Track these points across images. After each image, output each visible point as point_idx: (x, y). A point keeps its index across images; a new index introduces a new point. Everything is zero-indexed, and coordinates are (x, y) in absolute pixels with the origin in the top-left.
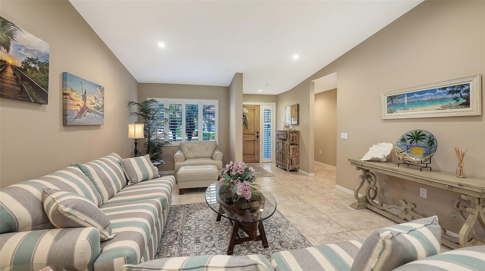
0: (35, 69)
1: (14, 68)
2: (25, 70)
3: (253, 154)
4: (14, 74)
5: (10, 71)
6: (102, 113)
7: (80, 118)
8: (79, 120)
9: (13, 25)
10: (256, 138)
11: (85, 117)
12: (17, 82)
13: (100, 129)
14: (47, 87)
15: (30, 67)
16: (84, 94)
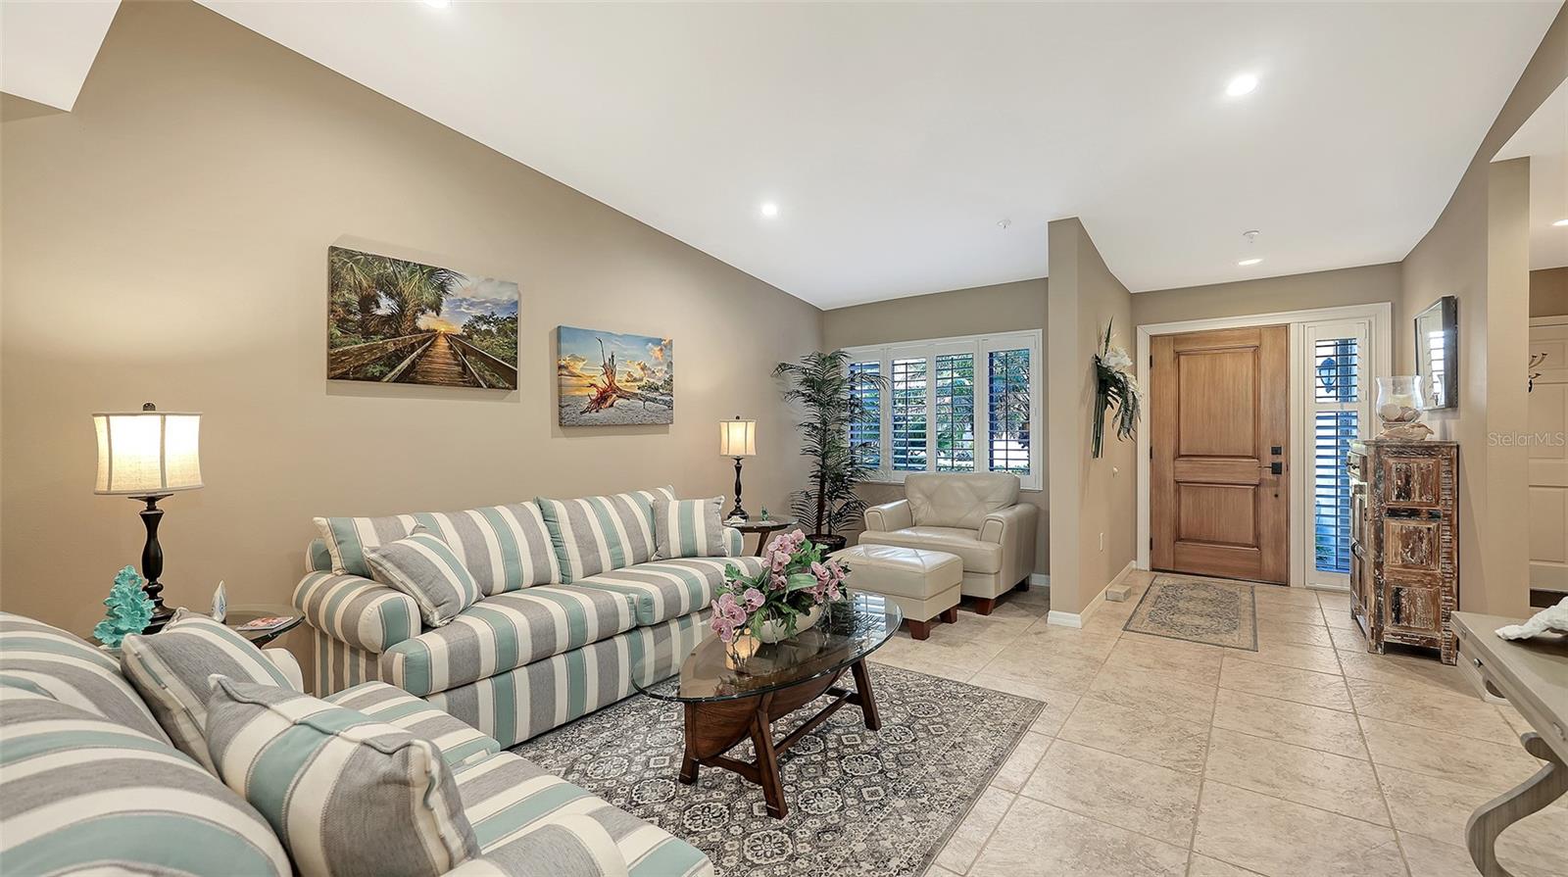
0: (489, 332)
1: (451, 338)
2: (470, 337)
3: (1251, 540)
4: (451, 347)
5: (442, 343)
6: (668, 398)
7: (597, 411)
8: (594, 414)
9: (446, 271)
10: (1268, 475)
11: (612, 410)
12: (456, 359)
13: (668, 433)
14: (514, 360)
15: (478, 332)
16: (607, 361)
